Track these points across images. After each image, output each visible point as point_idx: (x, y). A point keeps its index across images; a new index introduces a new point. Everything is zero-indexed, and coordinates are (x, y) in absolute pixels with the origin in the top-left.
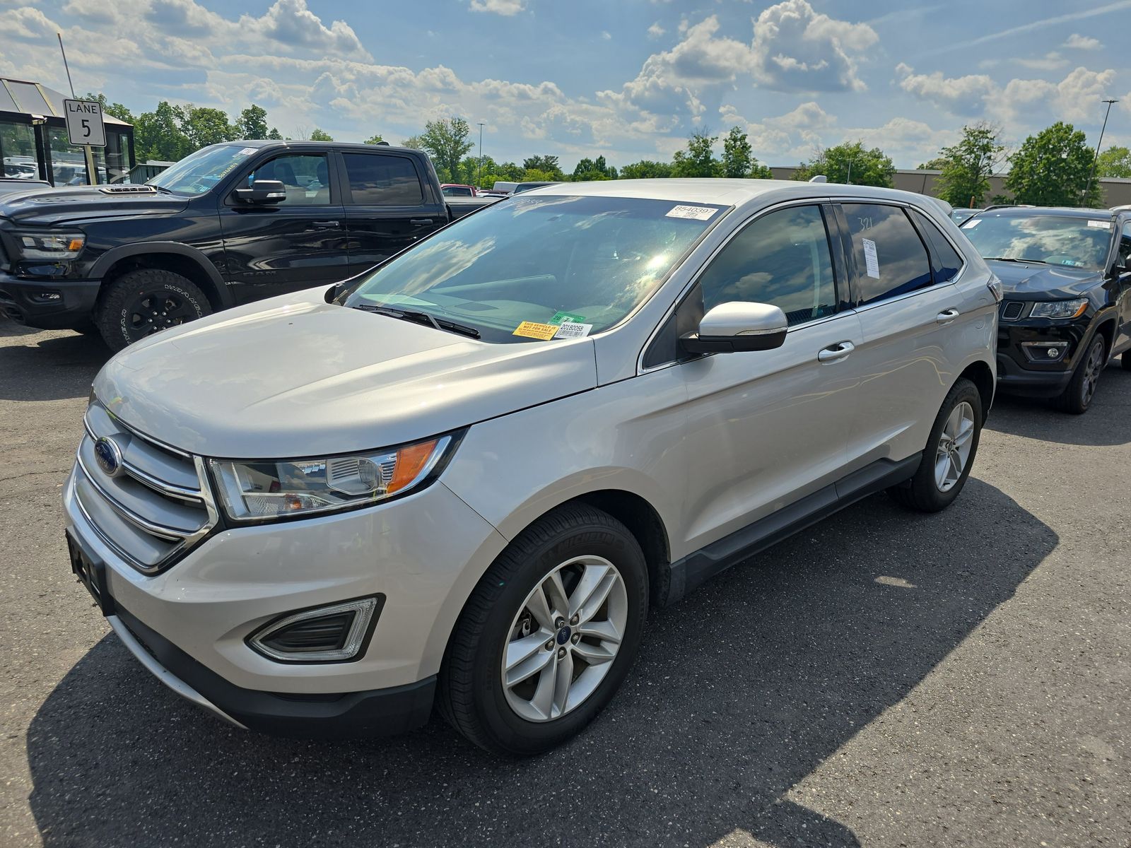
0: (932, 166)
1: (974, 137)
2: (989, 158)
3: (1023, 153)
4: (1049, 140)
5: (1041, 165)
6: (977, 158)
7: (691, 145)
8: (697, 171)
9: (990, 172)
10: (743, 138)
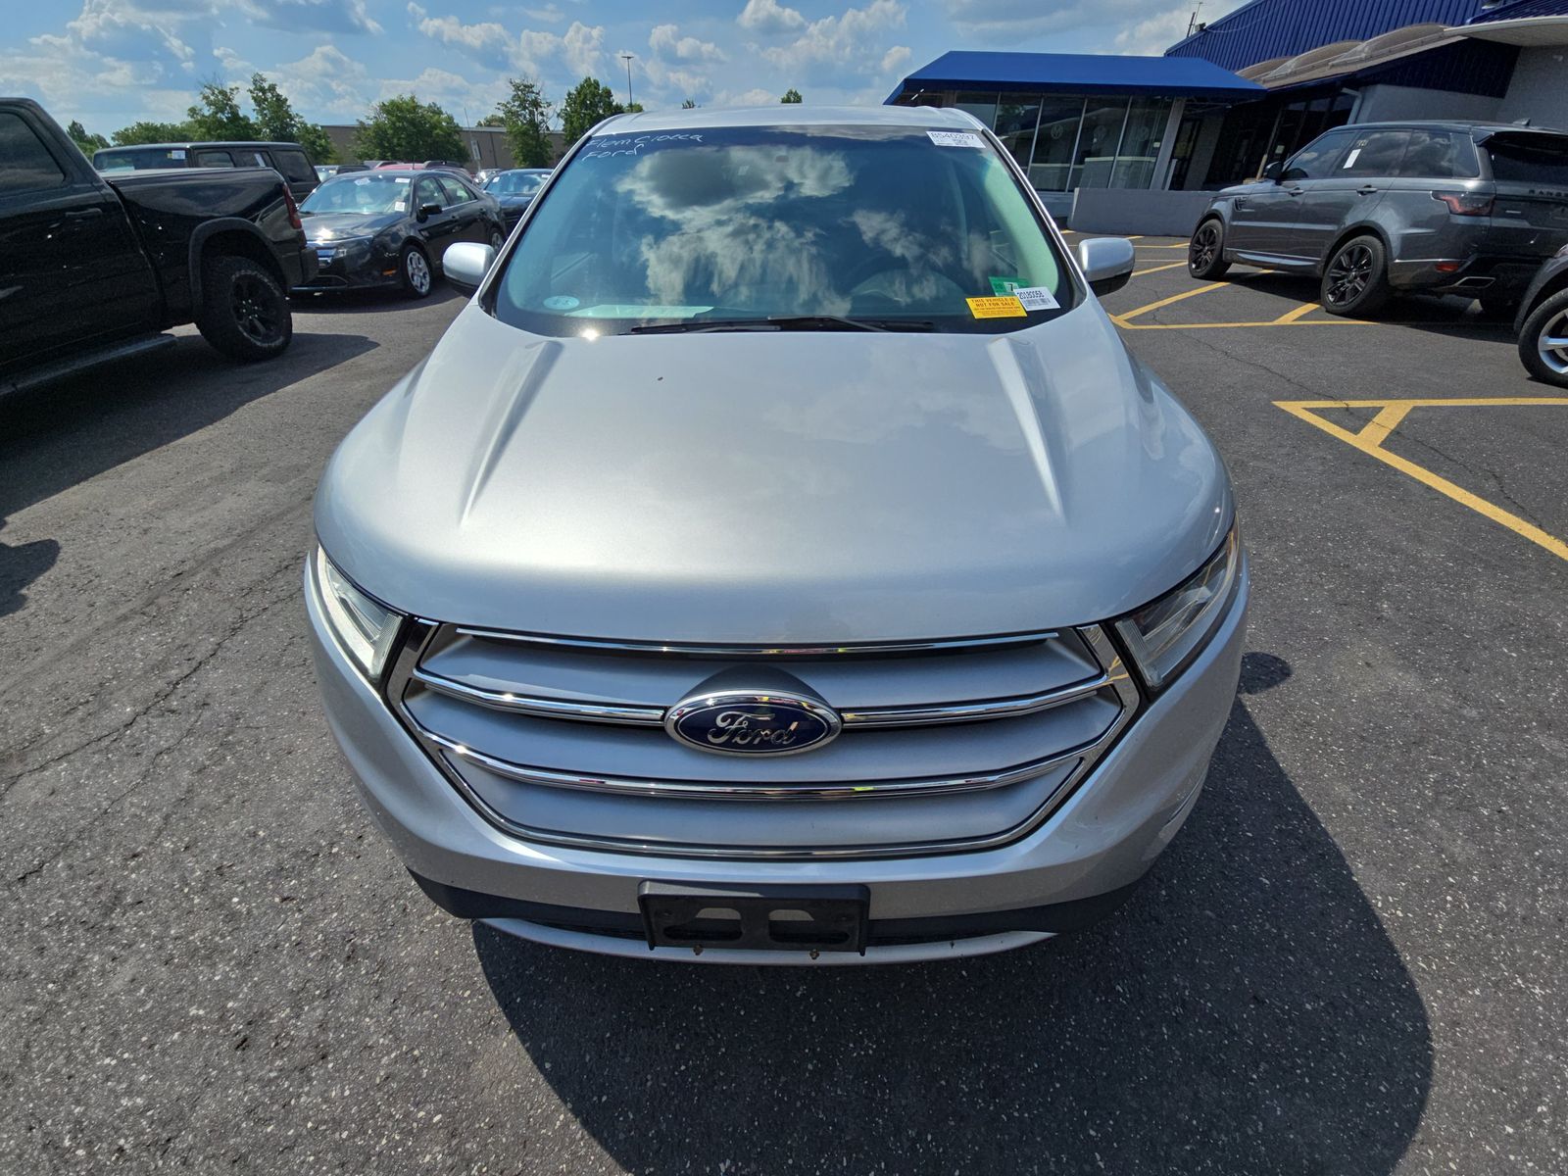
0: (489, 123)
1: (521, 91)
2: (542, 114)
3: (568, 109)
4: (586, 95)
5: (587, 121)
6: (531, 113)
7: (206, 98)
8: (229, 132)
9: (548, 128)
10: (272, 88)
